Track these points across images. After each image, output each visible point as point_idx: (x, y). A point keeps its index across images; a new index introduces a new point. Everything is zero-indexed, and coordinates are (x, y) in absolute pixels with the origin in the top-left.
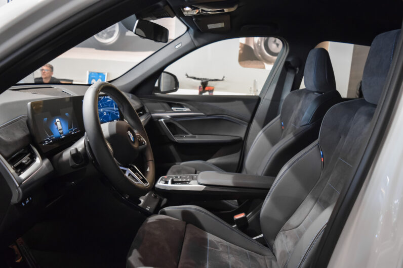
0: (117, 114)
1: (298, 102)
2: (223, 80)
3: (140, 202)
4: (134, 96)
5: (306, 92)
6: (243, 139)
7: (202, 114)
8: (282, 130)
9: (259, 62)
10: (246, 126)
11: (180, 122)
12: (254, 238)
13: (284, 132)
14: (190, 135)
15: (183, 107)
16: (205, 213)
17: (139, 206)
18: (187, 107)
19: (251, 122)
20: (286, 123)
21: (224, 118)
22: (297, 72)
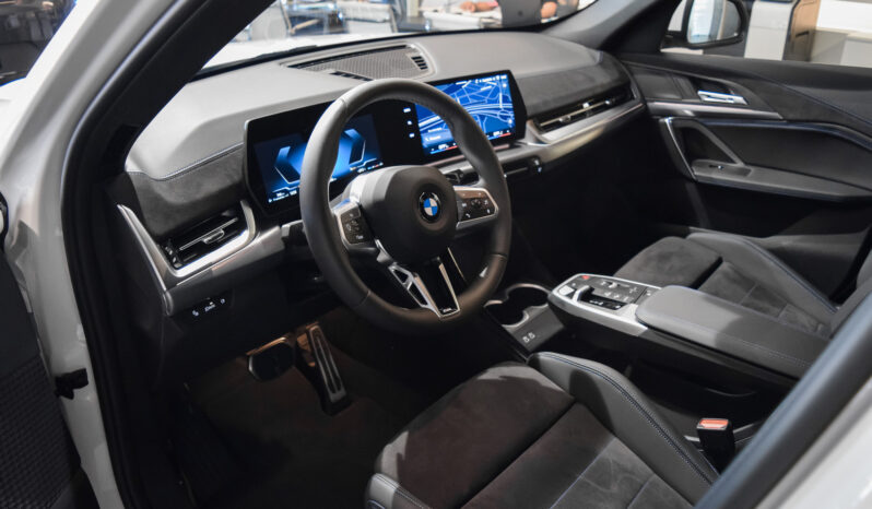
0: (505, 118)
4: (608, 55)
7: (776, 115)
11: (716, 130)
15: (728, 93)
18: (738, 93)
21: (837, 134)
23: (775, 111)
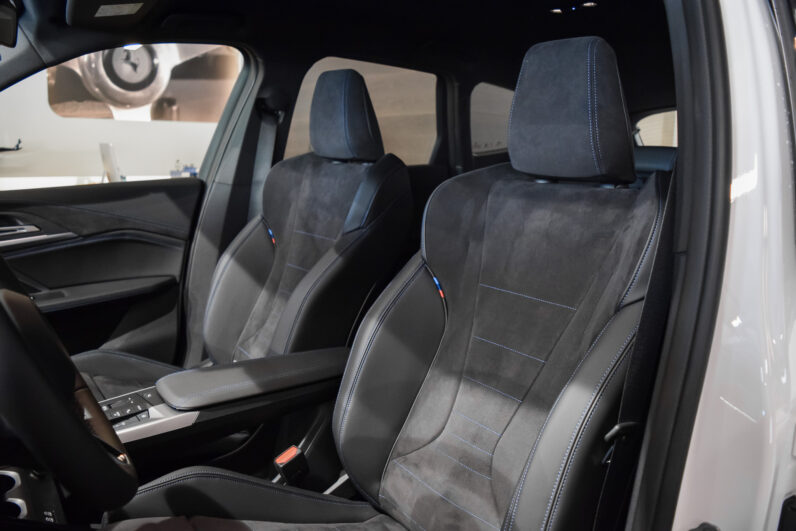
1: (299, 183)
2: (17, 148)
3: (17, 508)
5: (315, 161)
6: (178, 279)
7: (70, 234)
8: (273, 246)
9: (96, 104)
10: (181, 250)
12: (328, 492)
13: (278, 250)
14: (45, 292)
15: (16, 224)
16: (221, 476)
17: (23, 520)
19: (191, 237)
20: (279, 230)
21: (127, 237)
22: (281, 120)
23: (69, 231)
